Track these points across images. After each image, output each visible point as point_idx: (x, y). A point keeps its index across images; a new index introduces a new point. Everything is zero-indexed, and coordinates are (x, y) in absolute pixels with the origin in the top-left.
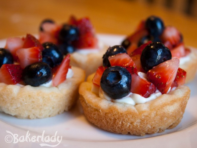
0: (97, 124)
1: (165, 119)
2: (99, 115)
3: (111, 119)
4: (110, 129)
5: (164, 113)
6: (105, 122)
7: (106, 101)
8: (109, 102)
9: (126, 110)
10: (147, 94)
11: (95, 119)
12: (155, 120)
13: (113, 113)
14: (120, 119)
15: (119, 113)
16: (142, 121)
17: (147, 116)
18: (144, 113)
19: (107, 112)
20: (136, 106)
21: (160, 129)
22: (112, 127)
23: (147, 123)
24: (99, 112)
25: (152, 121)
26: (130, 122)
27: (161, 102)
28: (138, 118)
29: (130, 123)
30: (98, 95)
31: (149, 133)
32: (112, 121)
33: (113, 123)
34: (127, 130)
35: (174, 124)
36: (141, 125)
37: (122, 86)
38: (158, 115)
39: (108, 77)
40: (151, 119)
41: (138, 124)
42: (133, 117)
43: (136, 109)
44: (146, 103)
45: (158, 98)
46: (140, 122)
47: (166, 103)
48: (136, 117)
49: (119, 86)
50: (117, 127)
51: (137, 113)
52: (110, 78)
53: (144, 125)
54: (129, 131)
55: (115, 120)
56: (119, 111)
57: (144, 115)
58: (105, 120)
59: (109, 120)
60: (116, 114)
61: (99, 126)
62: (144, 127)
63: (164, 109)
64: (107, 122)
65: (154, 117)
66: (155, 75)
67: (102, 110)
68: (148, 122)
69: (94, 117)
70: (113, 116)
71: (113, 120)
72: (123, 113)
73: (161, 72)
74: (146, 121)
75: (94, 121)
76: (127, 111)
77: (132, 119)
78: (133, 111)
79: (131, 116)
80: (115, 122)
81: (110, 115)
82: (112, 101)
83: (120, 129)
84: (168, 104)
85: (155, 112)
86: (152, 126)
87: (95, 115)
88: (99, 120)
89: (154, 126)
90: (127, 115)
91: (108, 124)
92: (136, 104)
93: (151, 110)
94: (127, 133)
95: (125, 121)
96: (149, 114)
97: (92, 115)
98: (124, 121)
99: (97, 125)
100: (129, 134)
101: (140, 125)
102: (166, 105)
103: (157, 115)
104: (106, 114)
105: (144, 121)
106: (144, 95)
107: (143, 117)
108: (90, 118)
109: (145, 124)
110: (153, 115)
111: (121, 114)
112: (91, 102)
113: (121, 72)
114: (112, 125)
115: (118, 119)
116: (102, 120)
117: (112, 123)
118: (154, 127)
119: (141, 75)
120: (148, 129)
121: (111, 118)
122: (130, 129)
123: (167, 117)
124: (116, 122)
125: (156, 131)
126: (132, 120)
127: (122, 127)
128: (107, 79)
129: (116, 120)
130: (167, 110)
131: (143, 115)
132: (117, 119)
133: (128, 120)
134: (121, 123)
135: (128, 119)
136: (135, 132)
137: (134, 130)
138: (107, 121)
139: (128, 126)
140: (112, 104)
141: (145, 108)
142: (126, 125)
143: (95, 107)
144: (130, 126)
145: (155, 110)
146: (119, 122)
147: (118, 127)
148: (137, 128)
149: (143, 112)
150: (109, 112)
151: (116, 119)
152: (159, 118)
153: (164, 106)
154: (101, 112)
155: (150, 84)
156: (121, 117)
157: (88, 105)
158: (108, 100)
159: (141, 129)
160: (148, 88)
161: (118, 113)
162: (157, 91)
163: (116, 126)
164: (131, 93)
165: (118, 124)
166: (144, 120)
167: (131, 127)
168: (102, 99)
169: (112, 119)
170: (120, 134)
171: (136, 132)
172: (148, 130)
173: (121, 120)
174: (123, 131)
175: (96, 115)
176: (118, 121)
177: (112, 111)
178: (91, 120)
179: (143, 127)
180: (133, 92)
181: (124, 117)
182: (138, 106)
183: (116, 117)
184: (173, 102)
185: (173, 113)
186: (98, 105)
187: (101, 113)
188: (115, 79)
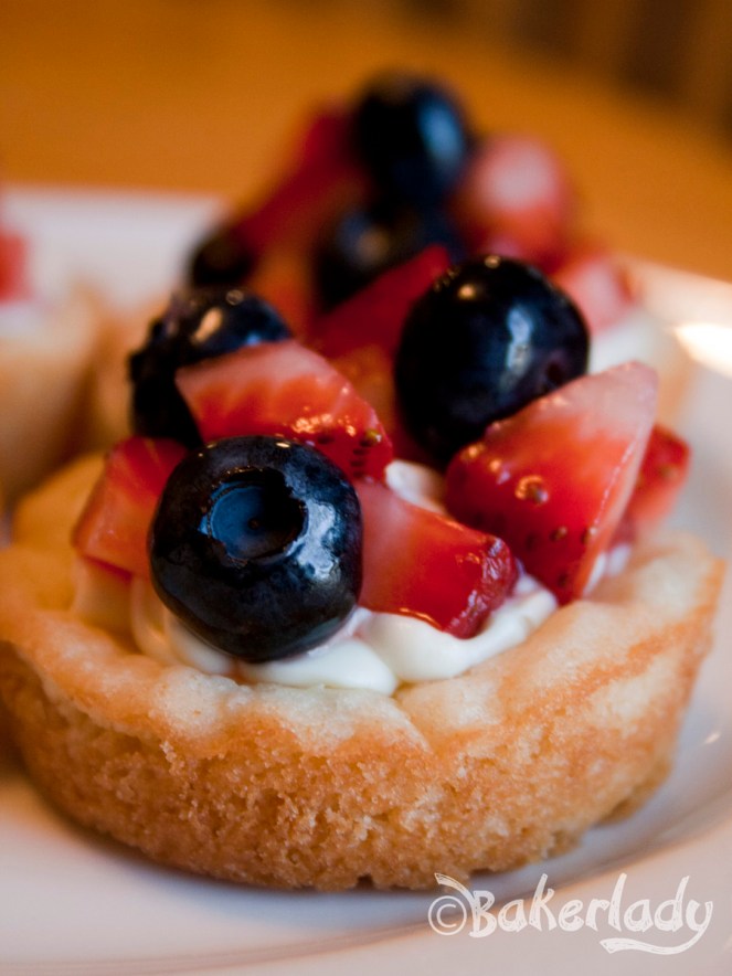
0: (137, 835)
1: (596, 768)
2: (150, 775)
3: (241, 803)
4: (232, 867)
5: (592, 729)
6: (201, 821)
7: (201, 678)
8: (222, 688)
9: (347, 733)
10: (472, 612)
11: (120, 803)
12: (534, 780)
13: (256, 757)
14: (308, 799)
15: (302, 759)
16: (455, 795)
17: (485, 762)
18: (469, 745)
19: (216, 758)
20: (408, 697)
21: (558, 836)
22: (249, 853)
23: (487, 808)
24: (152, 758)
25: (518, 793)
26: (373, 810)
27: (570, 664)
28: (428, 780)
29: (375, 818)
30: (127, 641)
31: (493, 867)
32: (251, 809)
33: (252, 828)
34: (355, 865)
35: (638, 789)
36: (446, 826)
37: (308, 574)
38: (557, 750)
39: (205, 519)
40: (514, 777)
41: (429, 819)
42: (392, 774)
43: (413, 720)
44: (467, 673)
45: (537, 633)
46: (440, 806)
47: (603, 667)
48: (416, 773)
49: (293, 576)
50: (284, 852)
51: (425, 745)
52: (223, 522)
53: (465, 822)
54: (368, 870)
55: (272, 802)
56: (303, 742)
57: (466, 758)
58: (201, 807)
59: (231, 806)
60: (278, 768)
61: (151, 846)
62: (465, 831)
63: (589, 706)
64: (216, 821)
65: (530, 761)
66: (512, 484)
67: (180, 745)
68: (492, 797)
69: (112, 793)
70: (260, 776)
71: (257, 803)
72: (328, 753)
73: (547, 455)
74: (477, 795)
75: (112, 818)
76: (355, 740)
77: (388, 789)
78: (396, 739)
79: (383, 774)
80: (274, 817)
81: (234, 775)
82: (240, 679)
83: (304, 858)
84: (618, 672)
85: (537, 733)
86: (511, 822)
87: (123, 781)
88: (153, 813)
89: (527, 820)
90: (359, 765)
91: (222, 832)
92: (404, 687)
93: (512, 719)
94: (353, 885)
95: (342, 804)
96: (502, 749)
97: (104, 780)
98: (335, 808)
99: (132, 842)
100: (365, 884)
101: (438, 824)
102: (606, 682)
103: (546, 745)
104: (205, 766)
105: (466, 799)
106: (456, 622)
107: (462, 772)
108: (81, 796)
109: (474, 813)
110: (523, 751)
111: (318, 762)
112: (93, 696)
113: (294, 481)
114: (246, 836)
115: (292, 796)
116: (174, 811)
117: (246, 826)
118: (524, 830)
119: (405, 479)
120: (492, 843)
121: (242, 795)
122: (371, 855)
123: (604, 754)
124: (280, 820)
125: (537, 853)
126: (392, 796)
127: (323, 845)
128: (204, 530)
129: (282, 802)
130: (609, 707)
131: (460, 756)
132: (288, 800)
133: (359, 799)
134: (313, 824)
135: (365, 793)
136: (407, 872)
137: (401, 857)
138: (214, 813)
139: (361, 835)
140: (241, 697)
141: (469, 709)
142: (348, 836)
143: (121, 728)
144: (371, 835)
145: (539, 716)
146: (301, 813)
147: (292, 851)
148: (422, 848)
149: (462, 738)
150: (229, 754)
151: (280, 796)
152: (557, 768)
153: (593, 690)
154: (171, 757)
155: (489, 545)
156: (314, 779)
157: (63, 711)
158: (208, 674)
159: (443, 850)
160: (477, 570)
161: (296, 756)
162: (526, 584)
163: (281, 840)
164: (360, 616)
165: (291, 831)
166: (469, 790)
167: (381, 844)
168: (164, 665)
169: (251, 799)
170: (305, 889)
171: (414, 868)
172: (491, 853)
173: (313, 802)
174: (322, 870)
175: (132, 776)
176: (296, 811)
177: (251, 745)
178: (90, 811)
179: (457, 837)
180: (377, 607)
181: (337, 782)
182: (420, 696)
183: (276, 785)
184: (646, 650)
185: (641, 723)
186: (151, 714)
187: (168, 765)
188: (253, 526)
